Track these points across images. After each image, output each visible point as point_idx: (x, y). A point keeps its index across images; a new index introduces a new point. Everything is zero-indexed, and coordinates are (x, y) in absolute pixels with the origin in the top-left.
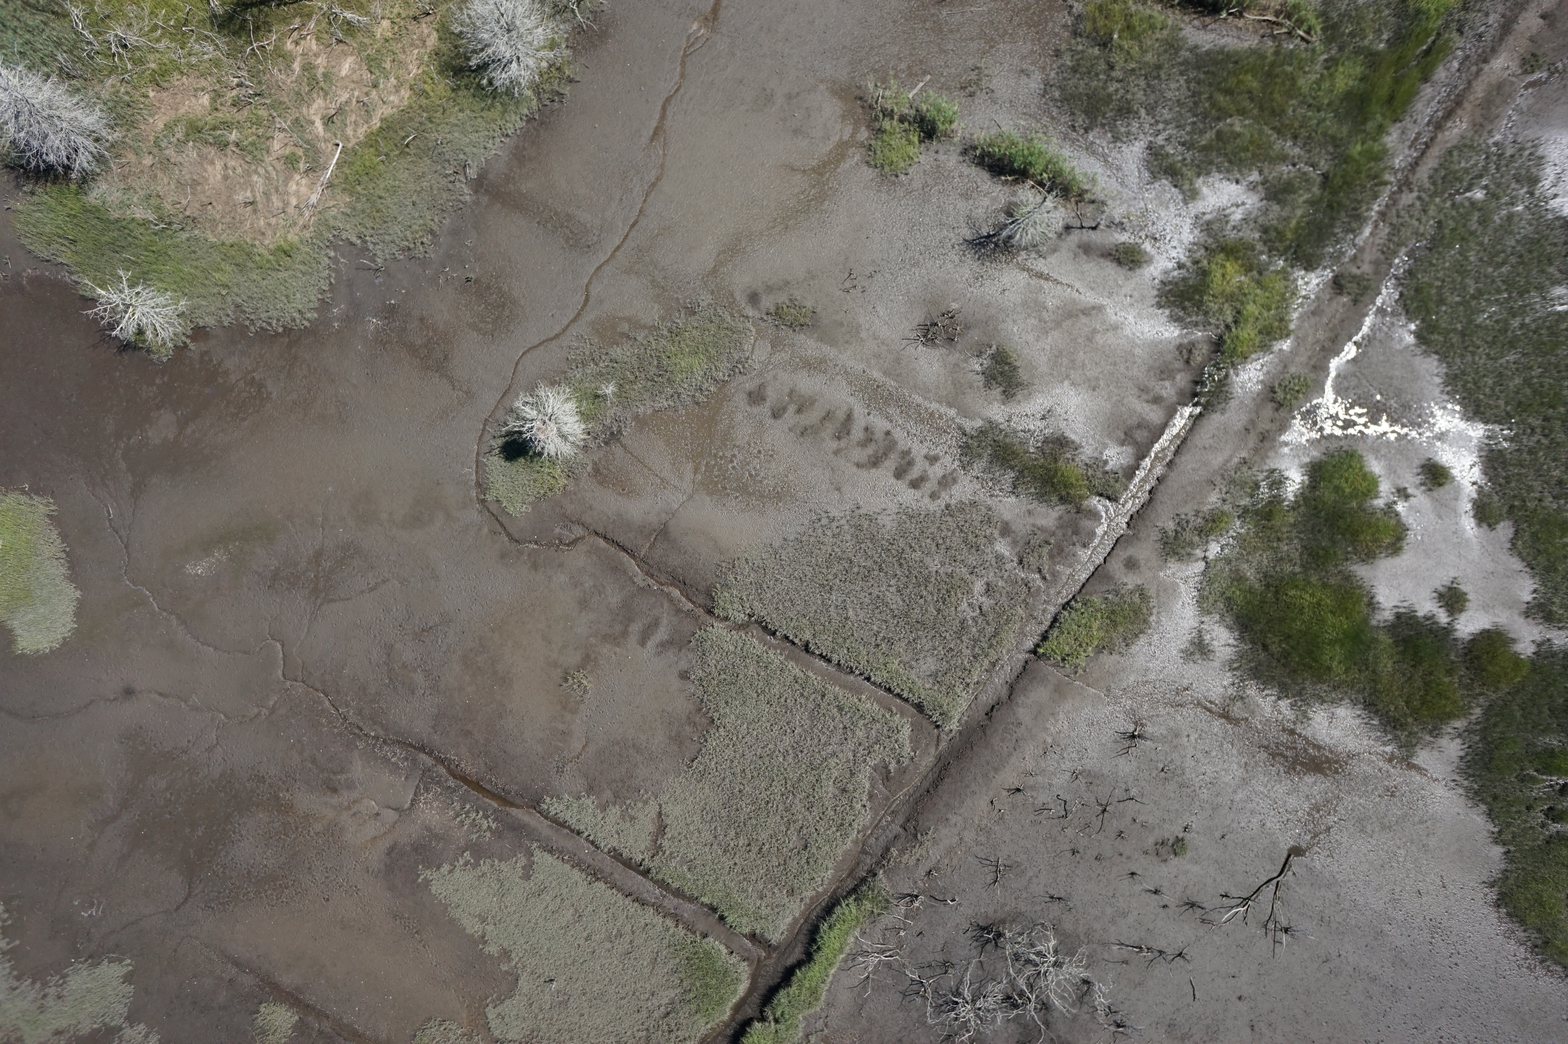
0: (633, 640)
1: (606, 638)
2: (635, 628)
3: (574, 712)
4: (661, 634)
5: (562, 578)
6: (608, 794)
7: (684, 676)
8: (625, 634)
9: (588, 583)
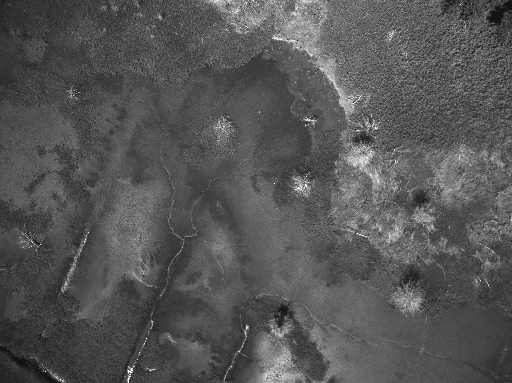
0: (213, 355)
1: (212, 345)
2: (217, 355)
3: (187, 338)
4: (216, 364)
5: (230, 329)
6: (160, 352)
7: (203, 373)
8: (215, 352)
9: (230, 338)
